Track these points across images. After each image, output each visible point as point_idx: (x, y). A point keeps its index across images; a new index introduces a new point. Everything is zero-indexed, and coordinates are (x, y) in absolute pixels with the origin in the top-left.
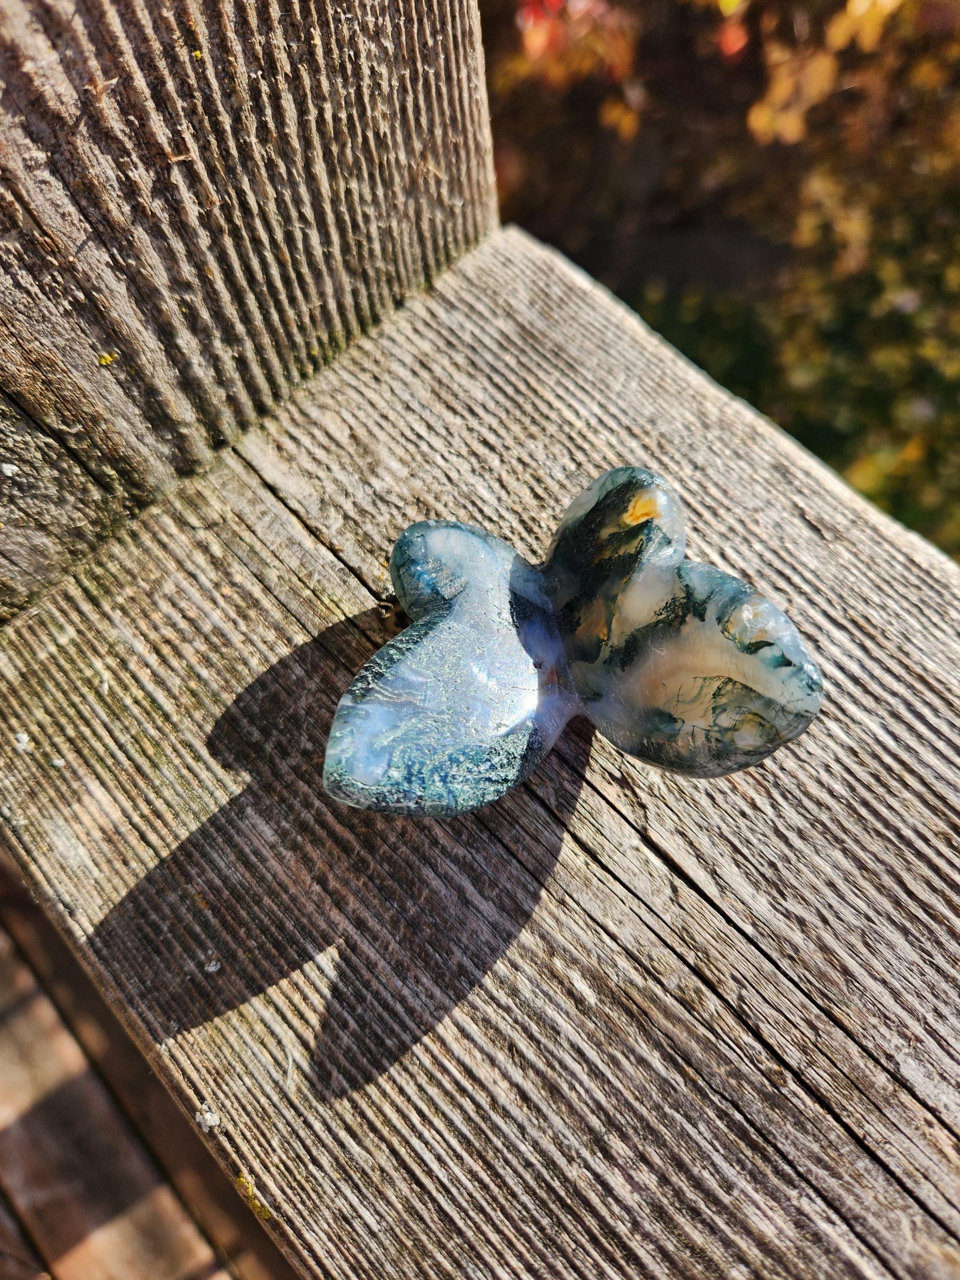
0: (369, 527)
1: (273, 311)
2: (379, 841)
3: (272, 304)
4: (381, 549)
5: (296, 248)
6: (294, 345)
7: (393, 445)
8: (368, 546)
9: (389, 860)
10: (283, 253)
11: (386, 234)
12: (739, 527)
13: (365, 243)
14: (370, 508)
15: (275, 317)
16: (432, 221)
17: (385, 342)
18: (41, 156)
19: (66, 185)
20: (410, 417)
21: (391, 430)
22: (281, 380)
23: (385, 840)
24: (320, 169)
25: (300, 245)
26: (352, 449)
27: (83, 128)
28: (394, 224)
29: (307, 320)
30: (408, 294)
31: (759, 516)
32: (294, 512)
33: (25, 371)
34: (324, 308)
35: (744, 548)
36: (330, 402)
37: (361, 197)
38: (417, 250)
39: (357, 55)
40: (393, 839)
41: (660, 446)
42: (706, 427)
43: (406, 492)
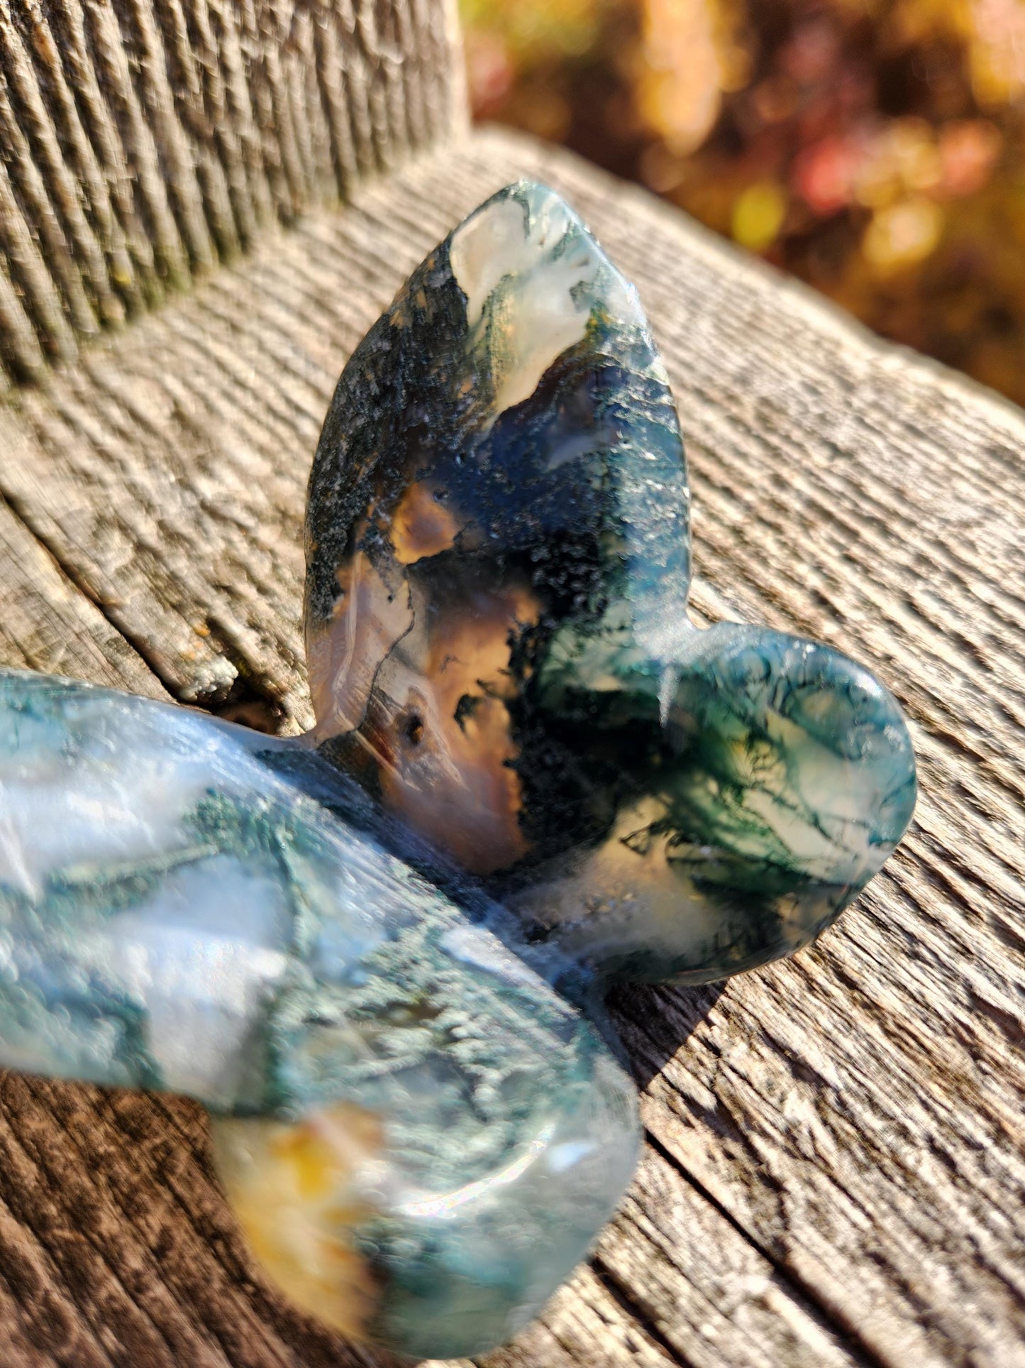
0: (181, 565)
1: (26, 159)
2: (100, 1267)
3: (24, 145)
4: (199, 603)
5: (72, 38)
6: (79, 254)
7: (251, 427)
8: (175, 598)
9: (116, 1318)
10: (42, 41)
11: (258, 72)
12: (936, 556)
13: (216, 72)
14: (187, 530)
15: (34, 177)
16: (346, 76)
17: (259, 279)
20: (289, 384)
21: (250, 403)
22: (56, 320)
23: (114, 1265)
25: (79, 34)
26: (172, 434)
28: (273, 55)
29: (104, 205)
30: (307, 210)
31: (973, 534)
32: (43, 541)
34: (138, 188)
35: (952, 593)
36: (147, 364)
38: (322, 130)
40: (134, 1261)
41: (763, 419)
42: (849, 387)
43: (260, 498)
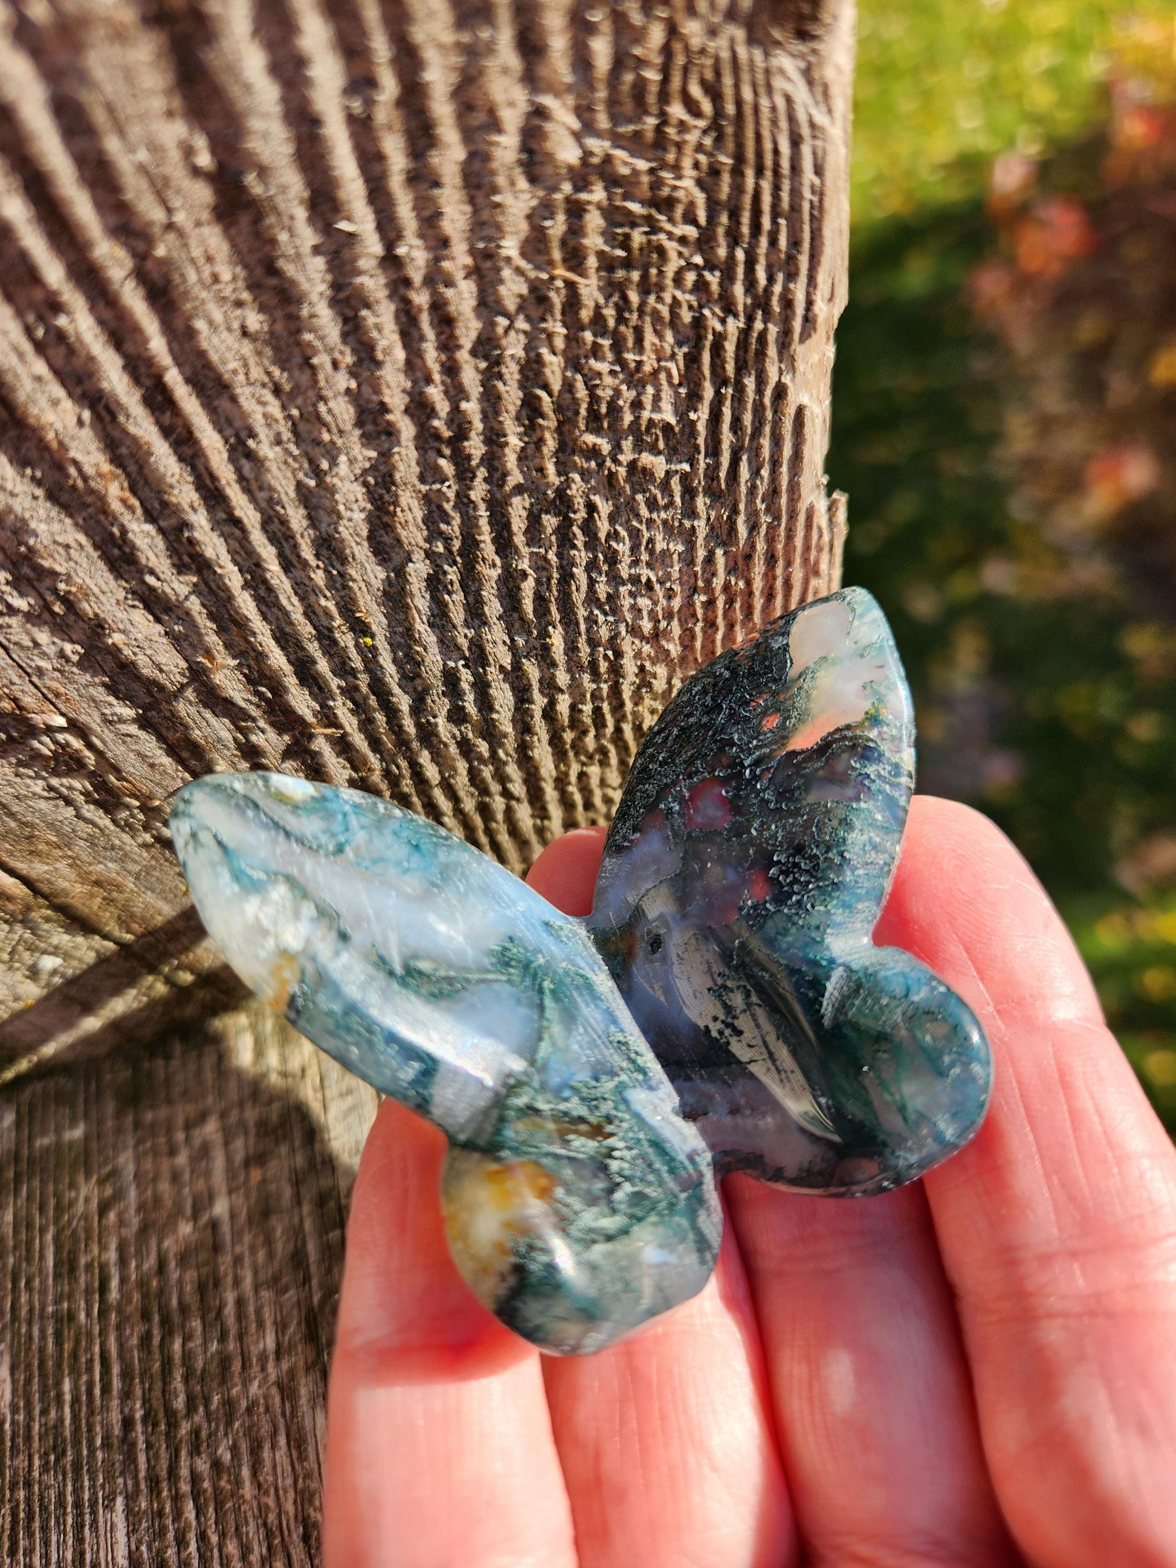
18: (128, 712)
19: (161, 738)
24: (542, 753)
27: (190, 693)
33: (78, 888)
37: (603, 783)
39: (619, 654)
